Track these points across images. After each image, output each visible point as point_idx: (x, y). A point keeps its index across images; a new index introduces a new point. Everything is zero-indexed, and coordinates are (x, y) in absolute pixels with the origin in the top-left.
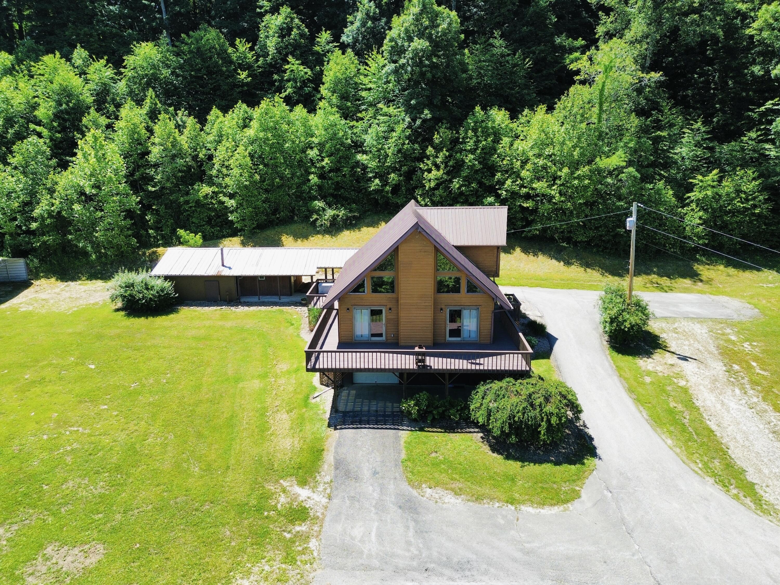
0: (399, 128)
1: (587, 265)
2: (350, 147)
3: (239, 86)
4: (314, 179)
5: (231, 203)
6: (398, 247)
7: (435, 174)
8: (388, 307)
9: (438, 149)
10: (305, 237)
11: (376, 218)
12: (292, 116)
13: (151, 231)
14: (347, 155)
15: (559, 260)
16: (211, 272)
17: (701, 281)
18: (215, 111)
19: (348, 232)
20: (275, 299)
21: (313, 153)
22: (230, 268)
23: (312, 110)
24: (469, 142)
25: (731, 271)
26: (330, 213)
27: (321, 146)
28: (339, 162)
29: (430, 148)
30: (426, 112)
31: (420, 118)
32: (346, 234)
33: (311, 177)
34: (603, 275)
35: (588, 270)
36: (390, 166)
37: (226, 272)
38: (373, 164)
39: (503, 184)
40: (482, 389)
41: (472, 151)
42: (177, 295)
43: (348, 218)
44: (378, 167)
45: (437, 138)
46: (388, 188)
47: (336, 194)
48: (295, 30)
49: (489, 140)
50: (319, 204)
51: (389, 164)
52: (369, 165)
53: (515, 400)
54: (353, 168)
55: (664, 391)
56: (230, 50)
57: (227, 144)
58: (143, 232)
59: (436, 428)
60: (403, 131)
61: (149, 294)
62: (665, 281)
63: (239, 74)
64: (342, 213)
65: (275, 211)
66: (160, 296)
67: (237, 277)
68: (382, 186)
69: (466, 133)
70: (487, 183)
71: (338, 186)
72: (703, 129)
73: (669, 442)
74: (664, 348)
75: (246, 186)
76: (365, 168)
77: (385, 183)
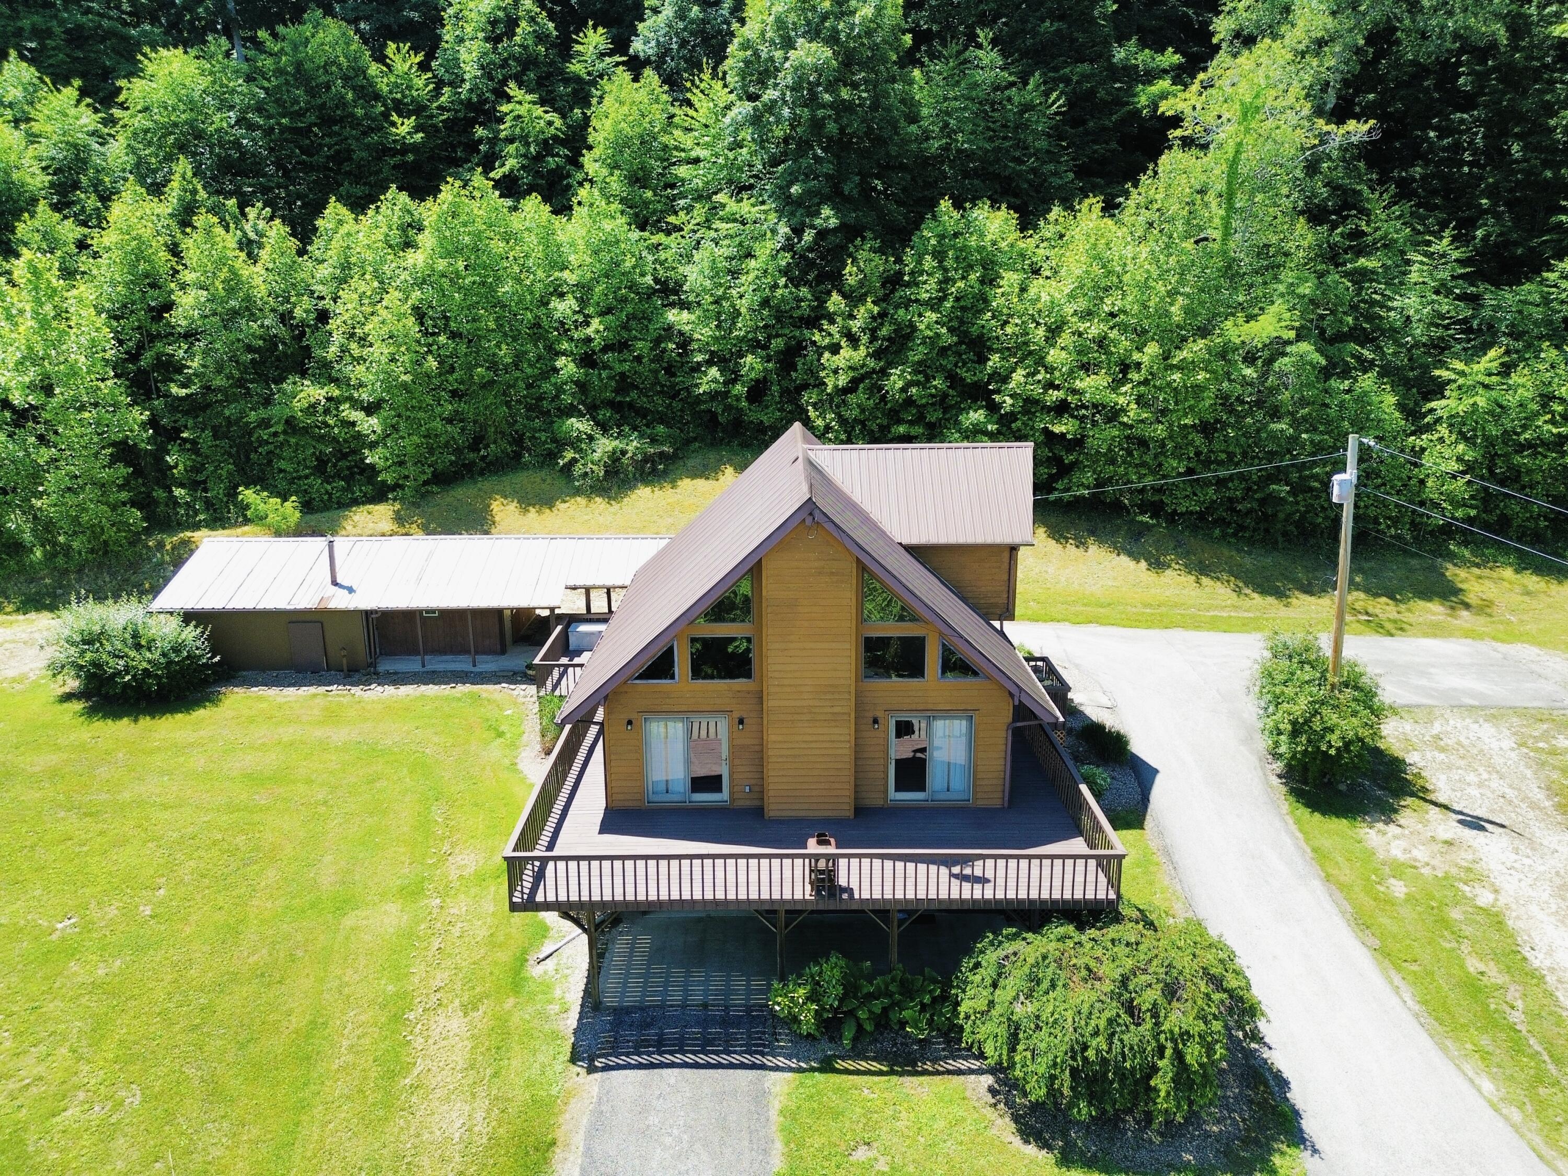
0: (764, 250)
1: (1202, 569)
2: (650, 294)
3: (394, 152)
4: (567, 367)
5: (370, 425)
6: (760, 562)
7: (847, 356)
8: (736, 715)
9: (854, 298)
10: (546, 501)
11: (712, 456)
12: (516, 222)
13: (178, 492)
14: (644, 312)
15: (1135, 556)
16: (305, 601)
17: (1467, 606)
18: (335, 209)
19: (648, 490)
20: (462, 663)
21: (564, 307)
22: (351, 590)
23: (563, 209)
24: (925, 283)
25: (1532, 581)
26: (605, 445)
27: (584, 291)
28: (625, 327)
29: (836, 297)
30: (826, 211)
31: (812, 227)
32: (643, 496)
33: (561, 362)
34: (1238, 591)
35: (1205, 580)
36: (745, 337)
37: (340, 601)
38: (704, 333)
39: (1006, 379)
40: (991, 957)
41: (934, 304)
42: (218, 658)
43: (647, 459)
44: (716, 339)
45: (851, 274)
46: (739, 389)
47: (620, 402)
48: (523, 24)
49: (973, 277)
50: (578, 425)
51: (742, 333)
52: (696, 336)
53: (1083, 995)
54: (658, 341)
55: (1444, 922)
56: (374, 69)
57: (363, 285)
58: (159, 494)
59: (866, 1059)
60: (774, 257)
61: (141, 661)
62: (1383, 607)
63: (394, 124)
64: (633, 445)
65: (477, 442)
66: (170, 663)
67: (367, 613)
68: (726, 383)
69: (919, 262)
70: (969, 378)
71: (624, 383)
72: (1456, 255)
73: (1487, 1086)
74: (1422, 794)
75: (405, 385)
76: (685, 342)
77: (733, 377)
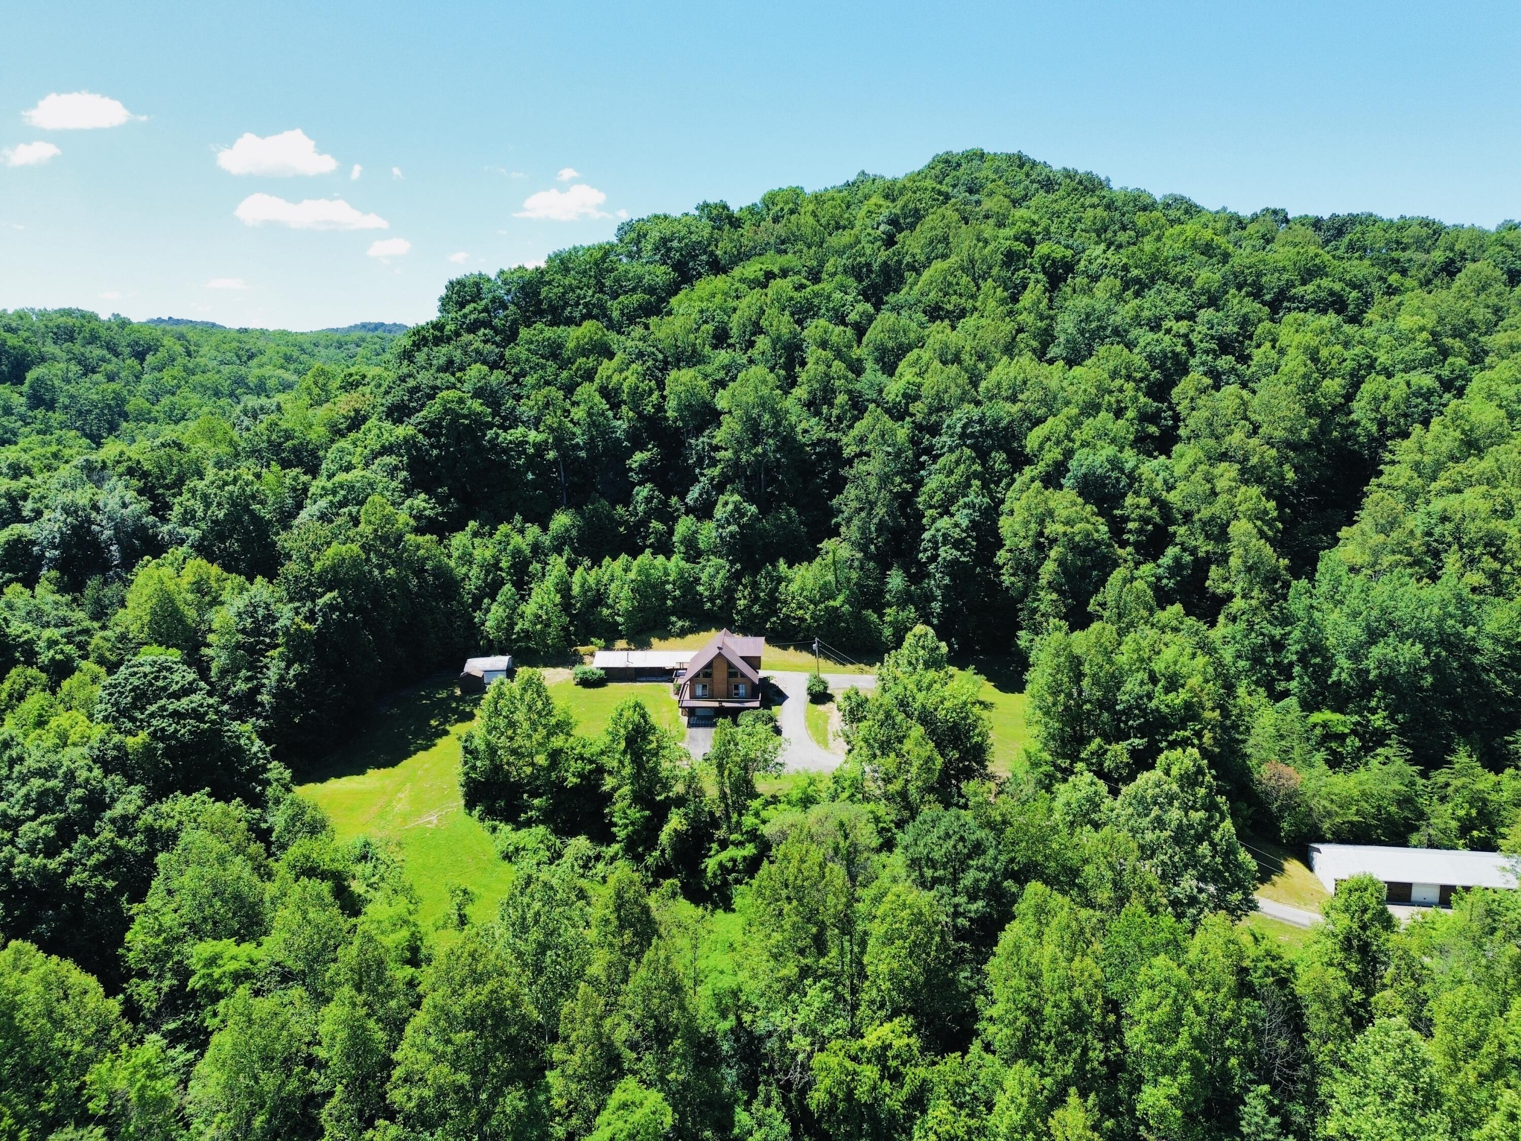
2: (692, 582)
3: (622, 540)
8: (709, 683)
9: (745, 587)
13: (573, 637)
14: (690, 587)
16: (623, 665)
20: (655, 679)
26: (680, 623)
27: (674, 582)
28: (685, 591)
29: (740, 586)
30: (738, 564)
31: (735, 567)
32: (690, 637)
33: (668, 602)
37: (631, 665)
42: (606, 677)
43: (691, 627)
44: (709, 595)
45: (744, 580)
46: (714, 611)
47: (683, 612)
48: (655, 498)
51: (716, 594)
52: (704, 594)
54: (694, 595)
60: (725, 574)
61: (590, 677)
64: (687, 624)
65: (647, 624)
66: (597, 677)
69: (761, 579)
75: (630, 609)
76: (701, 595)
